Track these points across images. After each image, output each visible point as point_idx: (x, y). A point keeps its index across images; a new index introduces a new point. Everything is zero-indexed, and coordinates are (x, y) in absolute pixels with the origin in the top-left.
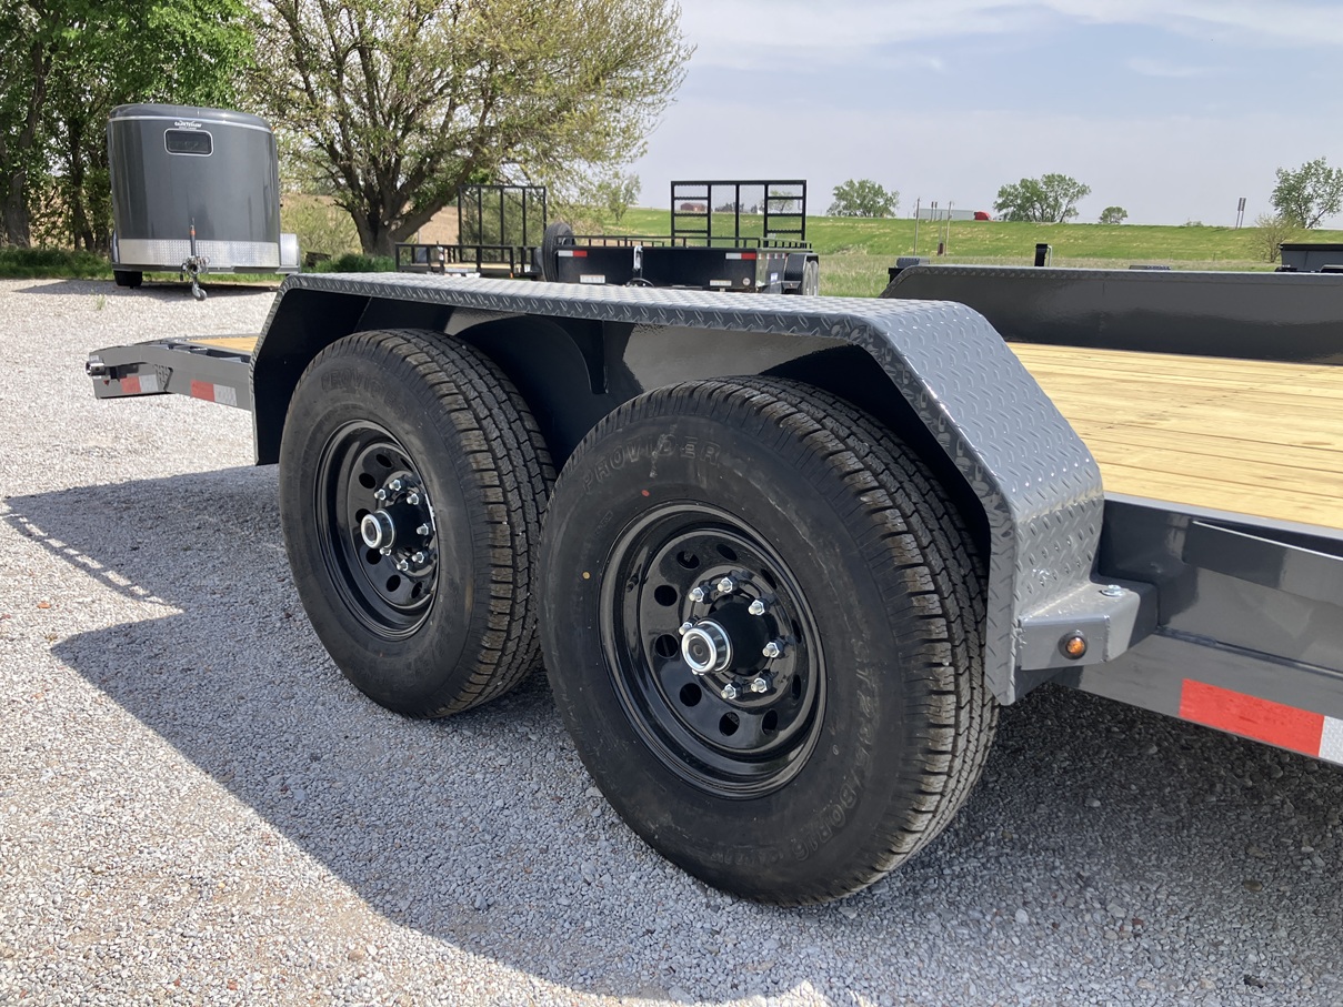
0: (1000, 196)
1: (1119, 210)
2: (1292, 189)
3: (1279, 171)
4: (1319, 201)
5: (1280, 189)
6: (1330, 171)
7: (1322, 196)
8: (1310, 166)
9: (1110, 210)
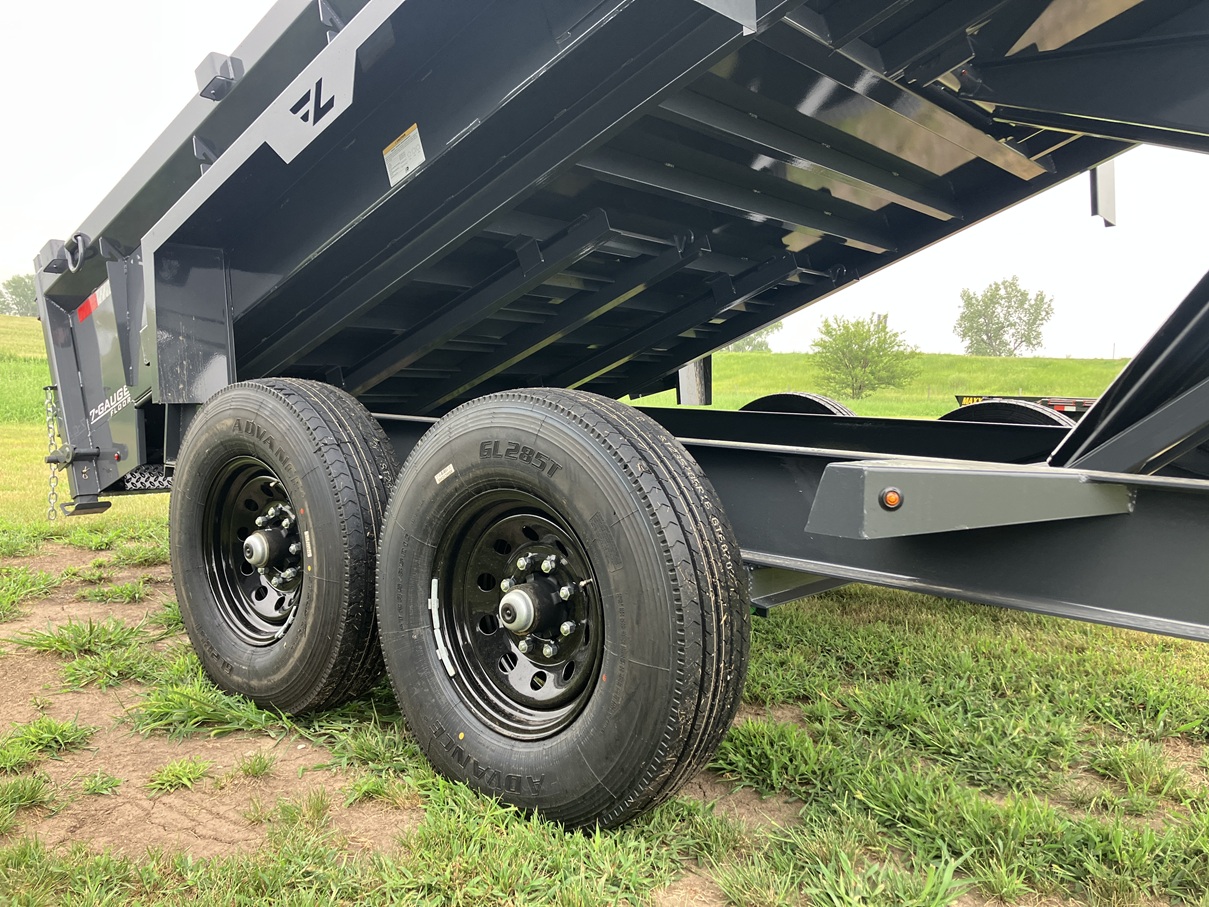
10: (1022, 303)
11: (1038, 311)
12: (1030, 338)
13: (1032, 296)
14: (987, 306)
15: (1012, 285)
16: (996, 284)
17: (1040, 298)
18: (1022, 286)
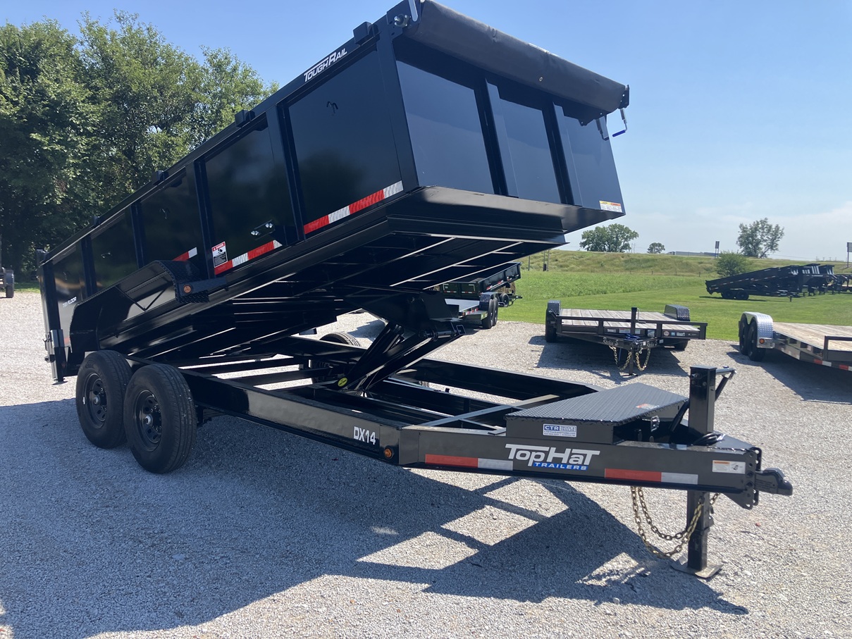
0: (583, 238)
1: (660, 245)
2: (749, 236)
3: (741, 226)
4: (765, 243)
5: (741, 237)
6: (770, 227)
7: (765, 241)
8: (758, 224)
9: (654, 245)
10: (769, 231)
11: (776, 234)
12: (772, 246)
13: (774, 227)
14: (752, 232)
15: (763, 222)
16: (758, 222)
17: (777, 227)
18: (769, 223)
